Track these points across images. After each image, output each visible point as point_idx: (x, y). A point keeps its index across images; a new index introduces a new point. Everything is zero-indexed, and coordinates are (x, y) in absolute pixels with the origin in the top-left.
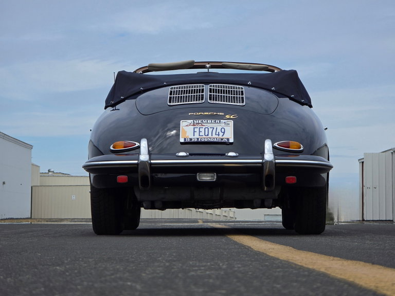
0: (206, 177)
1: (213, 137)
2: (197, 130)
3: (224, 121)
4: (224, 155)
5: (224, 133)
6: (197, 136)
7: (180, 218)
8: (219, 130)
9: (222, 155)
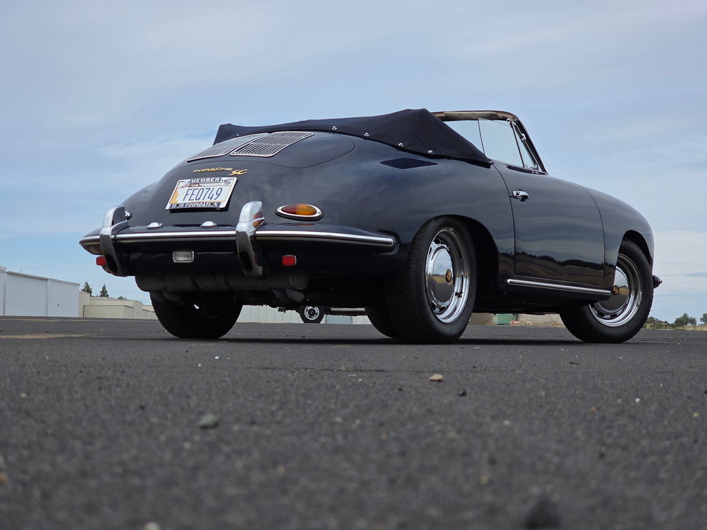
0: (181, 258)
1: (205, 201)
2: (190, 192)
3: (224, 179)
4: (199, 225)
5: (219, 195)
6: (187, 201)
7: (134, 318)
8: (214, 192)
9: (198, 226)
